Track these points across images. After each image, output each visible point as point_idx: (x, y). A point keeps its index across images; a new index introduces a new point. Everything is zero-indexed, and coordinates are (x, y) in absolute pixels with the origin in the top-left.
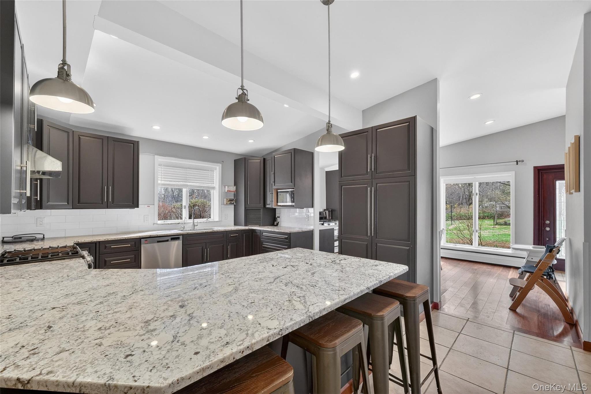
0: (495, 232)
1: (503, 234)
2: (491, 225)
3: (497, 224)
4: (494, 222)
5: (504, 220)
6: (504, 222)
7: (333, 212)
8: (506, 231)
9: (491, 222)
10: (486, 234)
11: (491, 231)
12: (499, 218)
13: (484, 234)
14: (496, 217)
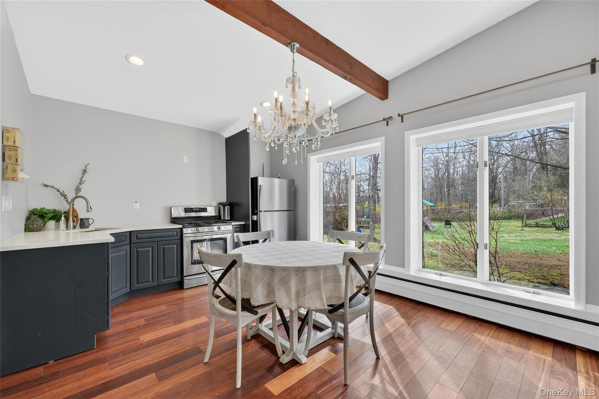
0: (524, 236)
1: (534, 240)
2: (518, 227)
3: (526, 226)
4: (522, 223)
5: (535, 221)
6: (535, 224)
7: (236, 208)
8: (539, 234)
9: (519, 223)
10: (512, 239)
11: (519, 234)
12: (528, 218)
13: (509, 238)
14: (525, 217)
